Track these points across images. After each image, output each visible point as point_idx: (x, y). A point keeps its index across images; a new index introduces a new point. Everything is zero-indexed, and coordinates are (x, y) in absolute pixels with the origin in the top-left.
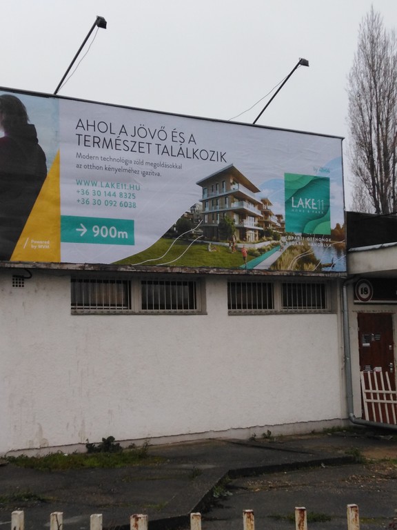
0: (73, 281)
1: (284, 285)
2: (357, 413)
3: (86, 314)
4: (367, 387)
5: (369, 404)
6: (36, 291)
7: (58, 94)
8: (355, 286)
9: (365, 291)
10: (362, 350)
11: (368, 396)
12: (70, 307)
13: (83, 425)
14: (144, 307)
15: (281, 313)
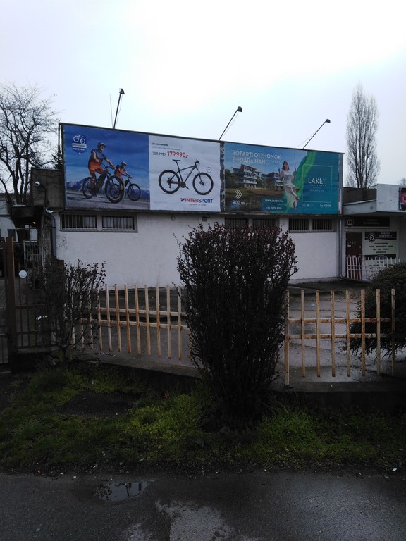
0: (225, 219)
1: (313, 220)
2: (344, 275)
4: (349, 264)
5: (349, 271)
7: (220, 140)
8: (346, 220)
9: (350, 222)
10: (347, 248)
11: (349, 268)
15: (312, 232)
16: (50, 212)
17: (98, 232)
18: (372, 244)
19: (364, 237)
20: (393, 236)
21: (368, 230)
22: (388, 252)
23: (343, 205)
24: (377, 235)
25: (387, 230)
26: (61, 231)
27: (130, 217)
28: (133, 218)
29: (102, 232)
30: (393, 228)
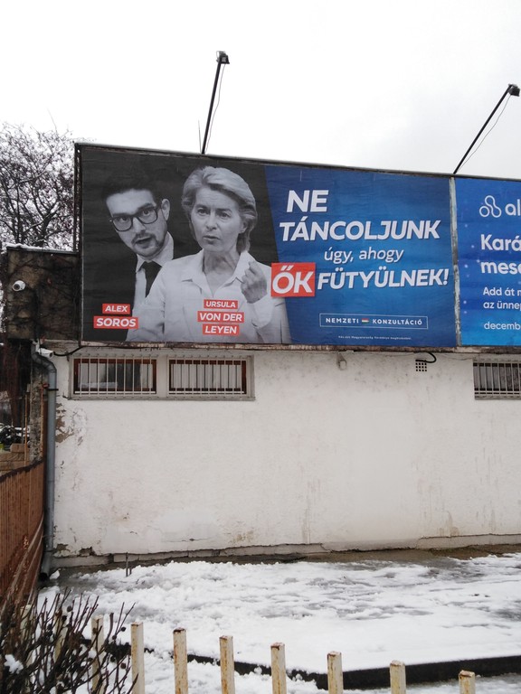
0: (475, 365)
3: (488, 399)
6: (438, 376)
7: (458, 173)
12: (474, 392)
13: (493, 514)
16: (46, 352)
17: (158, 399)
26: (70, 398)
27: (237, 363)
28: (244, 363)
29: (167, 399)
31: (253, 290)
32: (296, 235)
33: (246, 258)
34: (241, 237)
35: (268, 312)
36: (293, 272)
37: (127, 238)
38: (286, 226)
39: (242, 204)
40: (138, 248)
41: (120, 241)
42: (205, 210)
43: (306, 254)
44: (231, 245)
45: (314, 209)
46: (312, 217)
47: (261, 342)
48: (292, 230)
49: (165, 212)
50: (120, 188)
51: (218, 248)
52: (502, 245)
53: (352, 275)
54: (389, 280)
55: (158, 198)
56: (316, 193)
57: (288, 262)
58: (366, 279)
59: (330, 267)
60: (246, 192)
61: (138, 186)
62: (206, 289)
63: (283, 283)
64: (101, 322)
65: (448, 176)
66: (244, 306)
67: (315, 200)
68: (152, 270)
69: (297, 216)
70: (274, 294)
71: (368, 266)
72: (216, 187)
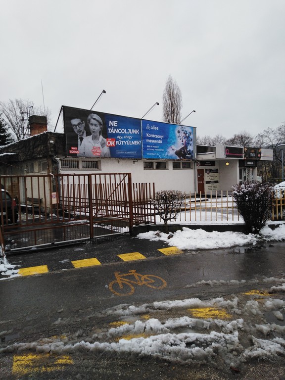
0: (144, 162)
1: (183, 163)
3: (146, 170)
6: (137, 164)
7: (142, 119)
8: (197, 163)
9: (199, 164)
10: (198, 178)
12: (144, 168)
14: (156, 168)
15: (182, 169)
18: (208, 175)
19: (205, 172)
20: (217, 171)
21: (207, 168)
22: (215, 180)
23: (197, 155)
24: (210, 170)
25: (214, 168)
29: (82, 170)
30: (217, 167)
31: (103, 145)
32: (111, 132)
33: (101, 137)
34: (100, 132)
35: (106, 150)
36: (111, 141)
37: (76, 131)
38: (109, 129)
39: (100, 124)
40: (78, 133)
41: (74, 132)
42: (92, 125)
43: (113, 136)
44: (98, 134)
45: (115, 126)
46: (115, 128)
47: (105, 157)
48: (110, 130)
49: (84, 125)
50: (74, 118)
51: (95, 134)
52: (150, 136)
53: (122, 142)
54: (129, 143)
55: (82, 121)
56: (115, 122)
57: (110, 138)
58: (125, 143)
59: (118, 140)
60: (101, 120)
61: (77, 118)
62: (93, 144)
63: (109, 143)
64: (71, 152)
65: (140, 119)
66: (101, 148)
67: (115, 123)
68: (82, 139)
69: (111, 127)
70: (107, 146)
71: (126, 140)
72: (94, 119)
